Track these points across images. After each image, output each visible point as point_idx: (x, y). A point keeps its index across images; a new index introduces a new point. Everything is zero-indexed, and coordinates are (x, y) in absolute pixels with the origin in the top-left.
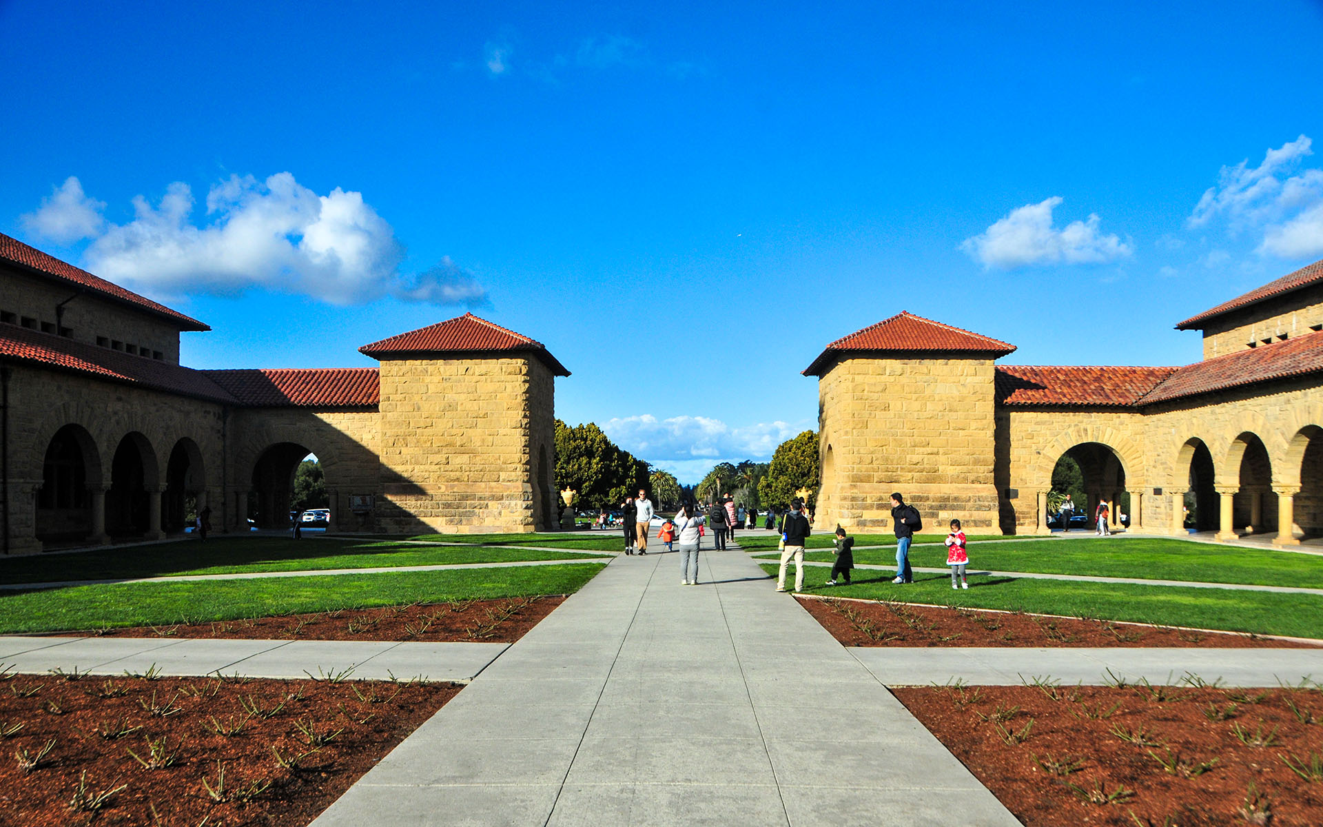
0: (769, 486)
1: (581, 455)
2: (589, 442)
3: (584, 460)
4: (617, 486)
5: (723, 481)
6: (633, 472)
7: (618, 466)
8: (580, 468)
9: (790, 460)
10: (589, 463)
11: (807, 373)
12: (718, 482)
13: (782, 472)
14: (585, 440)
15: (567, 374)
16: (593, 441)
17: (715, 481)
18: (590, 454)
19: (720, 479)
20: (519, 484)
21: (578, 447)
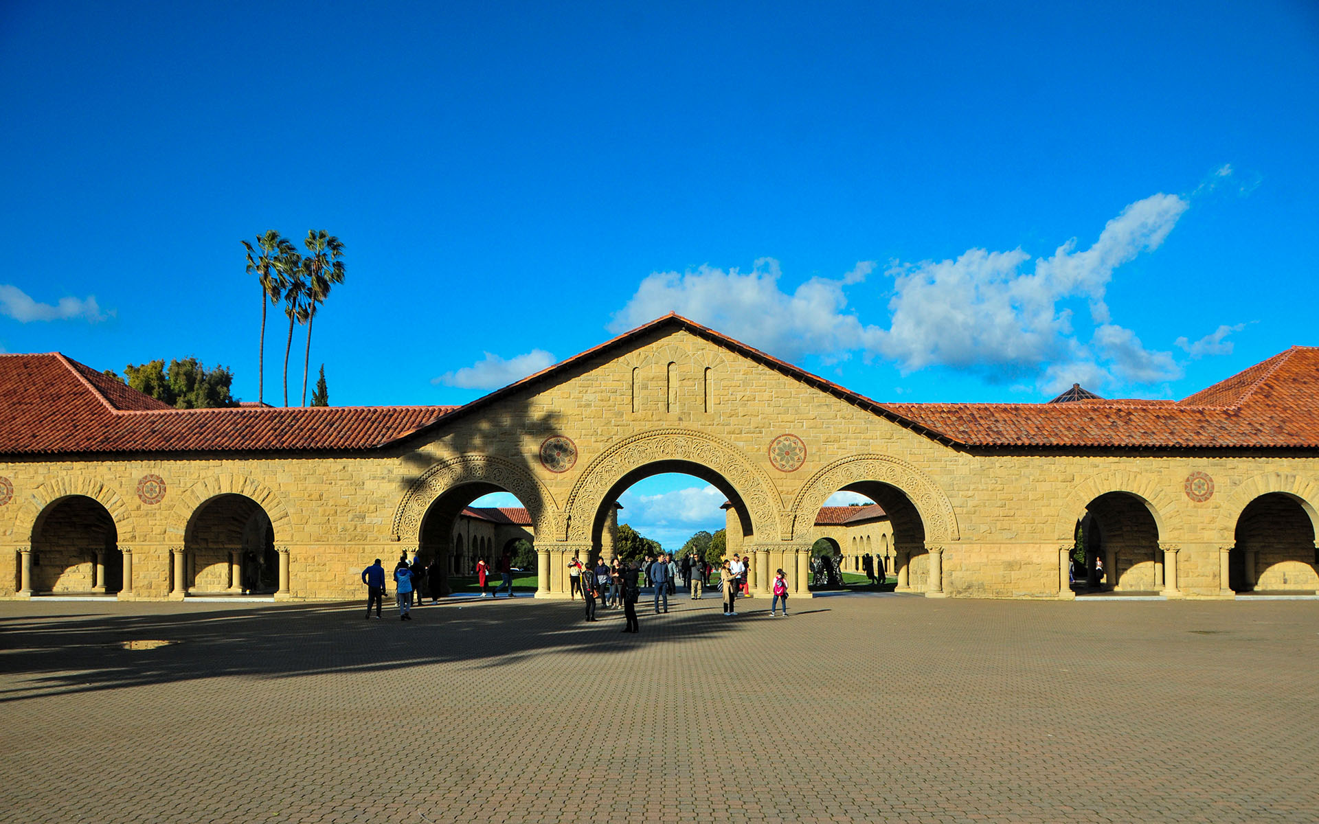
0: (710, 554)
1: (622, 540)
2: (626, 534)
3: (624, 542)
4: (639, 554)
5: (698, 548)
6: (646, 547)
7: (639, 545)
8: (622, 546)
9: (720, 542)
10: (626, 543)
11: (721, 508)
12: (694, 548)
13: (717, 547)
14: (624, 533)
15: (622, 508)
16: (628, 533)
17: (692, 548)
18: (626, 539)
19: (696, 546)
20: (609, 554)
21: (621, 536)
